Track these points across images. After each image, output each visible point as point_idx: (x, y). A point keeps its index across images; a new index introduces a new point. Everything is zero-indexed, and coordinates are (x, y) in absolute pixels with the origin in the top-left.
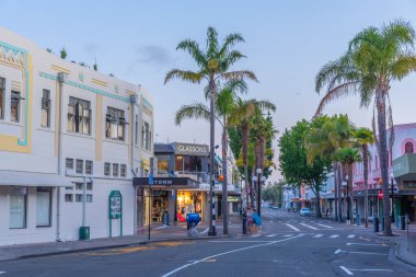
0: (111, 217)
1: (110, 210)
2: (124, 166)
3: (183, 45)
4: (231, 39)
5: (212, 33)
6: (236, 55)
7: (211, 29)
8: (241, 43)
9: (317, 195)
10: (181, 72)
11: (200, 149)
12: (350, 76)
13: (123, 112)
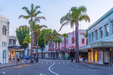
0: (3, 58)
1: (3, 56)
2: (6, 43)
3: (24, 8)
4: (37, 7)
5: (32, 5)
6: (39, 12)
7: (32, 4)
8: (40, 8)
9: (42, 52)
10: (23, 16)
11: (14, 38)
12: (68, 19)
13: (6, 27)
